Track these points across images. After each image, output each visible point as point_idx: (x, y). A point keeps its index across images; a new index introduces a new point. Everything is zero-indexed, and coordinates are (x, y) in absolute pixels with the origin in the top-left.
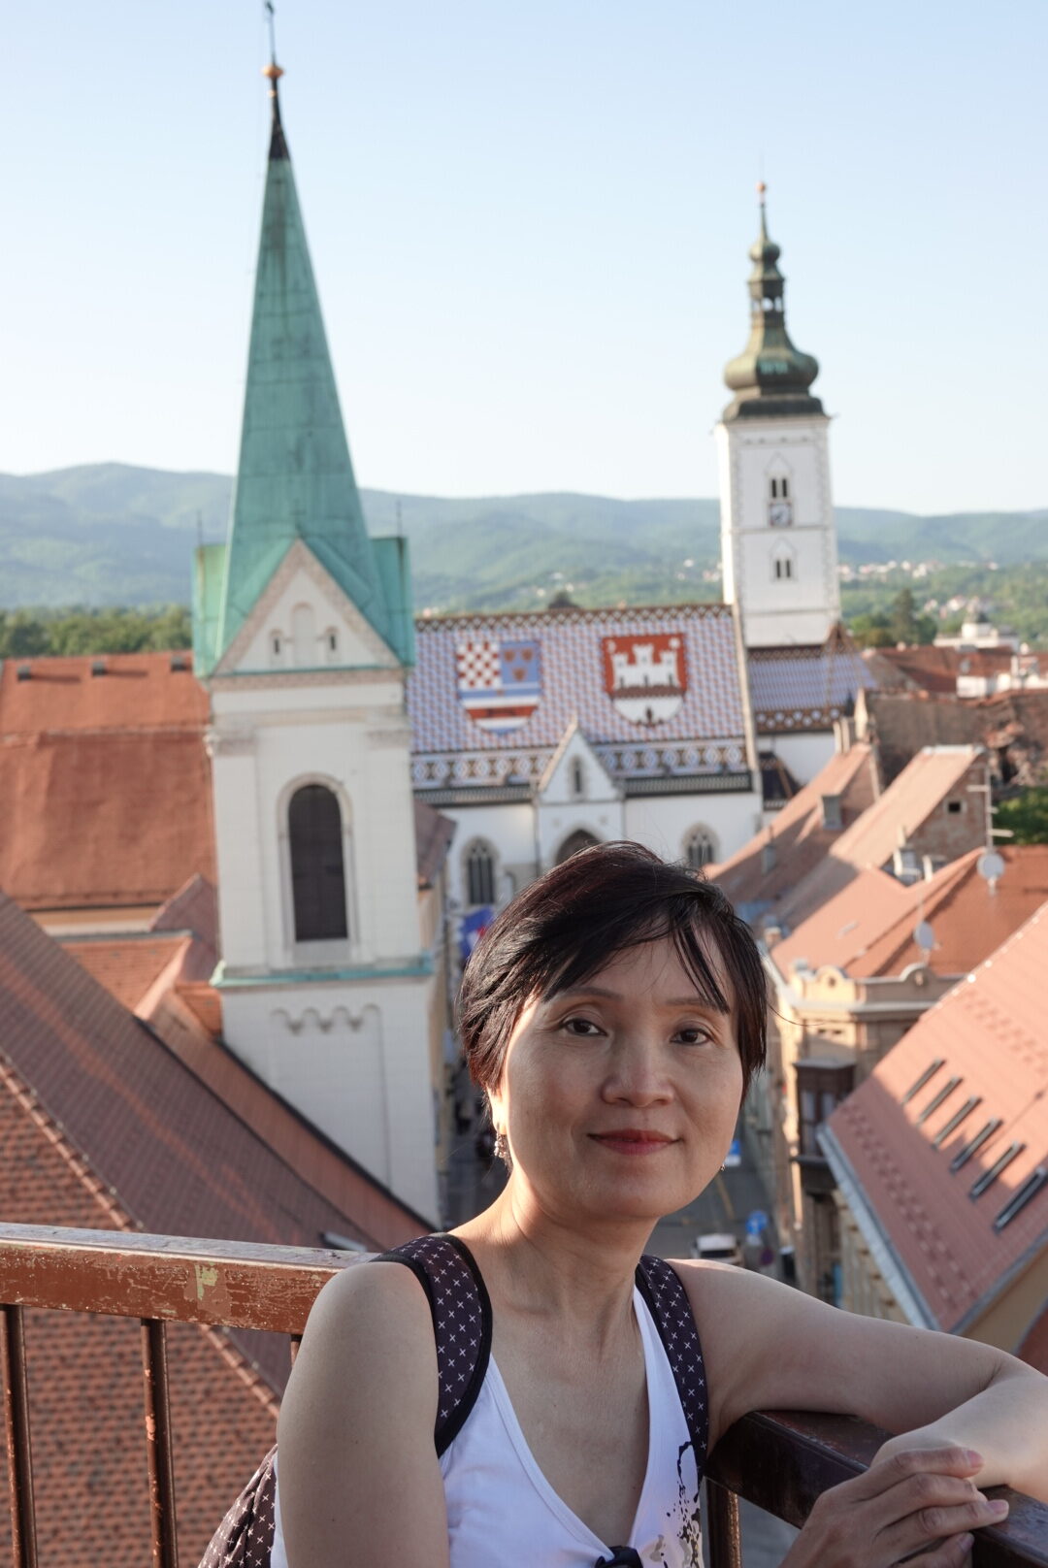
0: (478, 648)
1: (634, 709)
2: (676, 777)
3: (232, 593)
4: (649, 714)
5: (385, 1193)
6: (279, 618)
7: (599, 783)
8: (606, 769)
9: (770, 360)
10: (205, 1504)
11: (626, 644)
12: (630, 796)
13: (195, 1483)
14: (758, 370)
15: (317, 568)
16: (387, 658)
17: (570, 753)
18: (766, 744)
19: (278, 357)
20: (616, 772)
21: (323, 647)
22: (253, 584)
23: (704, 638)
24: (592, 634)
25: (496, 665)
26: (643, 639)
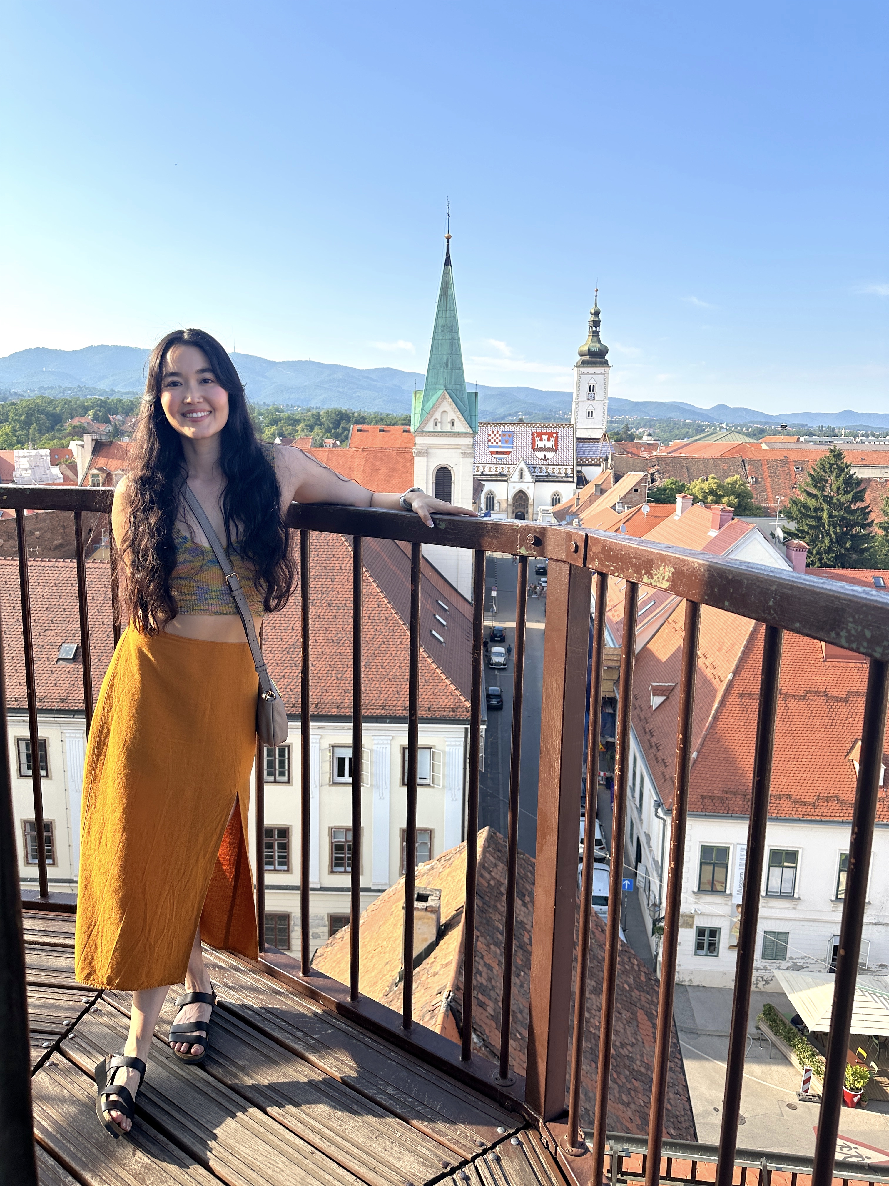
0: (495, 433)
1: (540, 455)
2: (551, 476)
3: (423, 406)
4: (545, 456)
5: (456, 590)
6: (437, 415)
7: (528, 476)
8: (531, 473)
9: (593, 346)
10: (398, 674)
11: (540, 435)
12: (536, 481)
13: (396, 667)
14: (589, 350)
15: (450, 400)
16: (469, 430)
17: (520, 467)
18: (579, 468)
19: (443, 331)
20: (533, 474)
21: (450, 425)
22: (430, 404)
23: (564, 433)
24: (529, 431)
25: (500, 438)
26: (545, 433)
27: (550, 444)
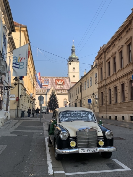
1: (59, 86)
4: (60, 87)
9: (73, 56)
11: (58, 80)
23: (66, 80)
24: (54, 79)
25: (44, 81)
26: (60, 80)
27: (62, 83)
